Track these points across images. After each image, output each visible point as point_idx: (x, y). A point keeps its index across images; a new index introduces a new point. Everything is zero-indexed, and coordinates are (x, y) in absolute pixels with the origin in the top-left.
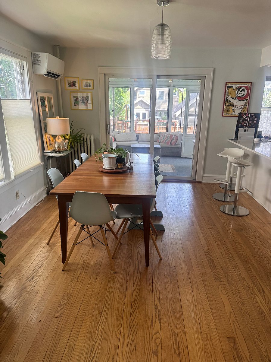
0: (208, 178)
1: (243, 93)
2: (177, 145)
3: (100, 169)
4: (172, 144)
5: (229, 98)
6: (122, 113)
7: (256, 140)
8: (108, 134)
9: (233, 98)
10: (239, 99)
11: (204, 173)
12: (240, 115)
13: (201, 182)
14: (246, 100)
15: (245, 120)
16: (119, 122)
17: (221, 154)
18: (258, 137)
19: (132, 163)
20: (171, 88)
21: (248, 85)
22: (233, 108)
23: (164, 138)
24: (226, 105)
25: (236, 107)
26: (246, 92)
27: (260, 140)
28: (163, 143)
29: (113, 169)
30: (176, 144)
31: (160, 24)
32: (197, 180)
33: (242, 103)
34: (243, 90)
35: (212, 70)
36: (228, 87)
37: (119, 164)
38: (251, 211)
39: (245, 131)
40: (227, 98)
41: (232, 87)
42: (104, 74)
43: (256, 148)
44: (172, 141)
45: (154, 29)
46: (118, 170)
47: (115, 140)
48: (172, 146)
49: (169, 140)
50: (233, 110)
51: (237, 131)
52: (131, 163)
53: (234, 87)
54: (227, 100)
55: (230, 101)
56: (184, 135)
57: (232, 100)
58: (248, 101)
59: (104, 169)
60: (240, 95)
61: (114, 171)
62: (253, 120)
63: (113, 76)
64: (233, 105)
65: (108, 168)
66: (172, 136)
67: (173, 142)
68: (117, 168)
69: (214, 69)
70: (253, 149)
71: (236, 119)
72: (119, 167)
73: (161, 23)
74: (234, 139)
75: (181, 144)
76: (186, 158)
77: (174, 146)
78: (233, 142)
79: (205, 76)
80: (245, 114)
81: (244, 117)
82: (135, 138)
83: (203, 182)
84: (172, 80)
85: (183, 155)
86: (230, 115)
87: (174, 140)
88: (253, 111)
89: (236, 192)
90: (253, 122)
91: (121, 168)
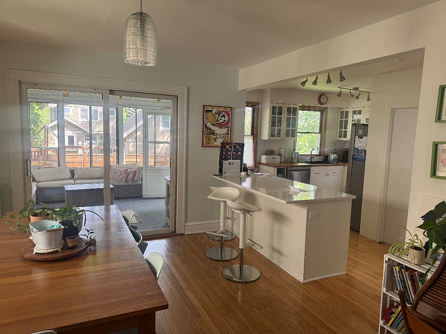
0: (191, 227)
1: (223, 118)
2: (136, 181)
3: (27, 256)
4: (128, 181)
5: (209, 125)
6: (38, 137)
7: (243, 174)
8: (28, 175)
9: (213, 125)
10: (220, 126)
11: (186, 222)
12: (223, 145)
13: (183, 235)
14: (228, 128)
15: (229, 151)
16: (35, 149)
17: (212, 196)
18: (244, 171)
19: (92, 231)
20: (120, 107)
21: (229, 109)
22: (214, 137)
23: (115, 173)
24: (206, 133)
25: (218, 137)
26: (227, 119)
27: (247, 174)
28: (114, 180)
29: (57, 252)
30: (133, 180)
31: (139, 13)
32: (178, 232)
33: (224, 131)
34: (223, 116)
35: (186, 89)
36: (206, 111)
37: (68, 241)
38: (262, 271)
39: (230, 164)
40: (206, 125)
41: (211, 111)
42: (19, 81)
43: (243, 183)
44: (127, 177)
45: (128, 18)
46: (69, 252)
47: (34, 180)
48: (129, 184)
49: (123, 175)
50: (214, 139)
51: (221, 164)
52: (88, 231)
53: (213, 112)
54: (206, 127)
55: (210, 129)
56: (144, 169)
57: (212, 127)
58: (229, 128)
59: (36, 253)
60: (221, 121)
61: (61, 255)
62: (237, 151)
63: (36, 85)
64: (213, 134)
65: (46, 251)
66: (127, 170)
67: (129, 178)
68: (65, 248)
69: (188, 88)
70: (240, 184)
71: (218, 151)
72: (70, 245)
73: (139, 11)
74: (218, 174)
75: (142, 180)
76: (149, 198)
77: (130, 183)
78: (217, 178)
79: (177, 96)
80: (228, 144)
81: (228, 147)
82: (69, 175)
83: (185, 234)
84: (120, 98)
85: (145, 193)
86: (211, 145)
87: (131, 175)
88: (236, 140)
89: (241, 247)
90: (237, 153)
91: (74, 247)
